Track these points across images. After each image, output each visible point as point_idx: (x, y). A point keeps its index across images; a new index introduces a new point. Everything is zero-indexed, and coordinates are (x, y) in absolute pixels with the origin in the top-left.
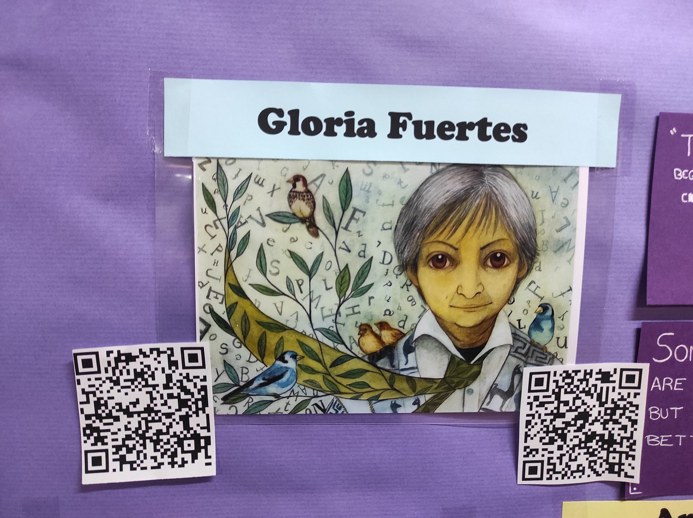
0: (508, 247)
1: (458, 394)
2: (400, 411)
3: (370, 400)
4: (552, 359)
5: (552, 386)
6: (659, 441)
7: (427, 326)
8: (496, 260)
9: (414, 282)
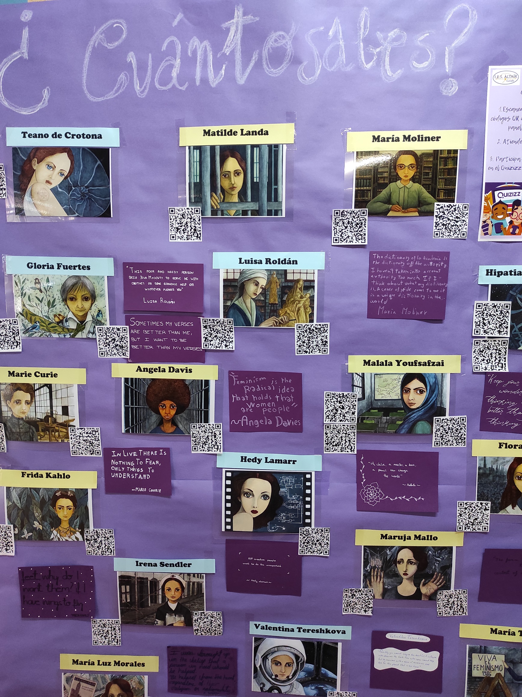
0: (88, 296)
1: (80, 333)
2: (66, 337)
3: (58, 334)
4: (103, 324)
5: (104, 331)
6: (135, 347)
7: (70, 315)
8: (86, 299)
9: (66, 304)
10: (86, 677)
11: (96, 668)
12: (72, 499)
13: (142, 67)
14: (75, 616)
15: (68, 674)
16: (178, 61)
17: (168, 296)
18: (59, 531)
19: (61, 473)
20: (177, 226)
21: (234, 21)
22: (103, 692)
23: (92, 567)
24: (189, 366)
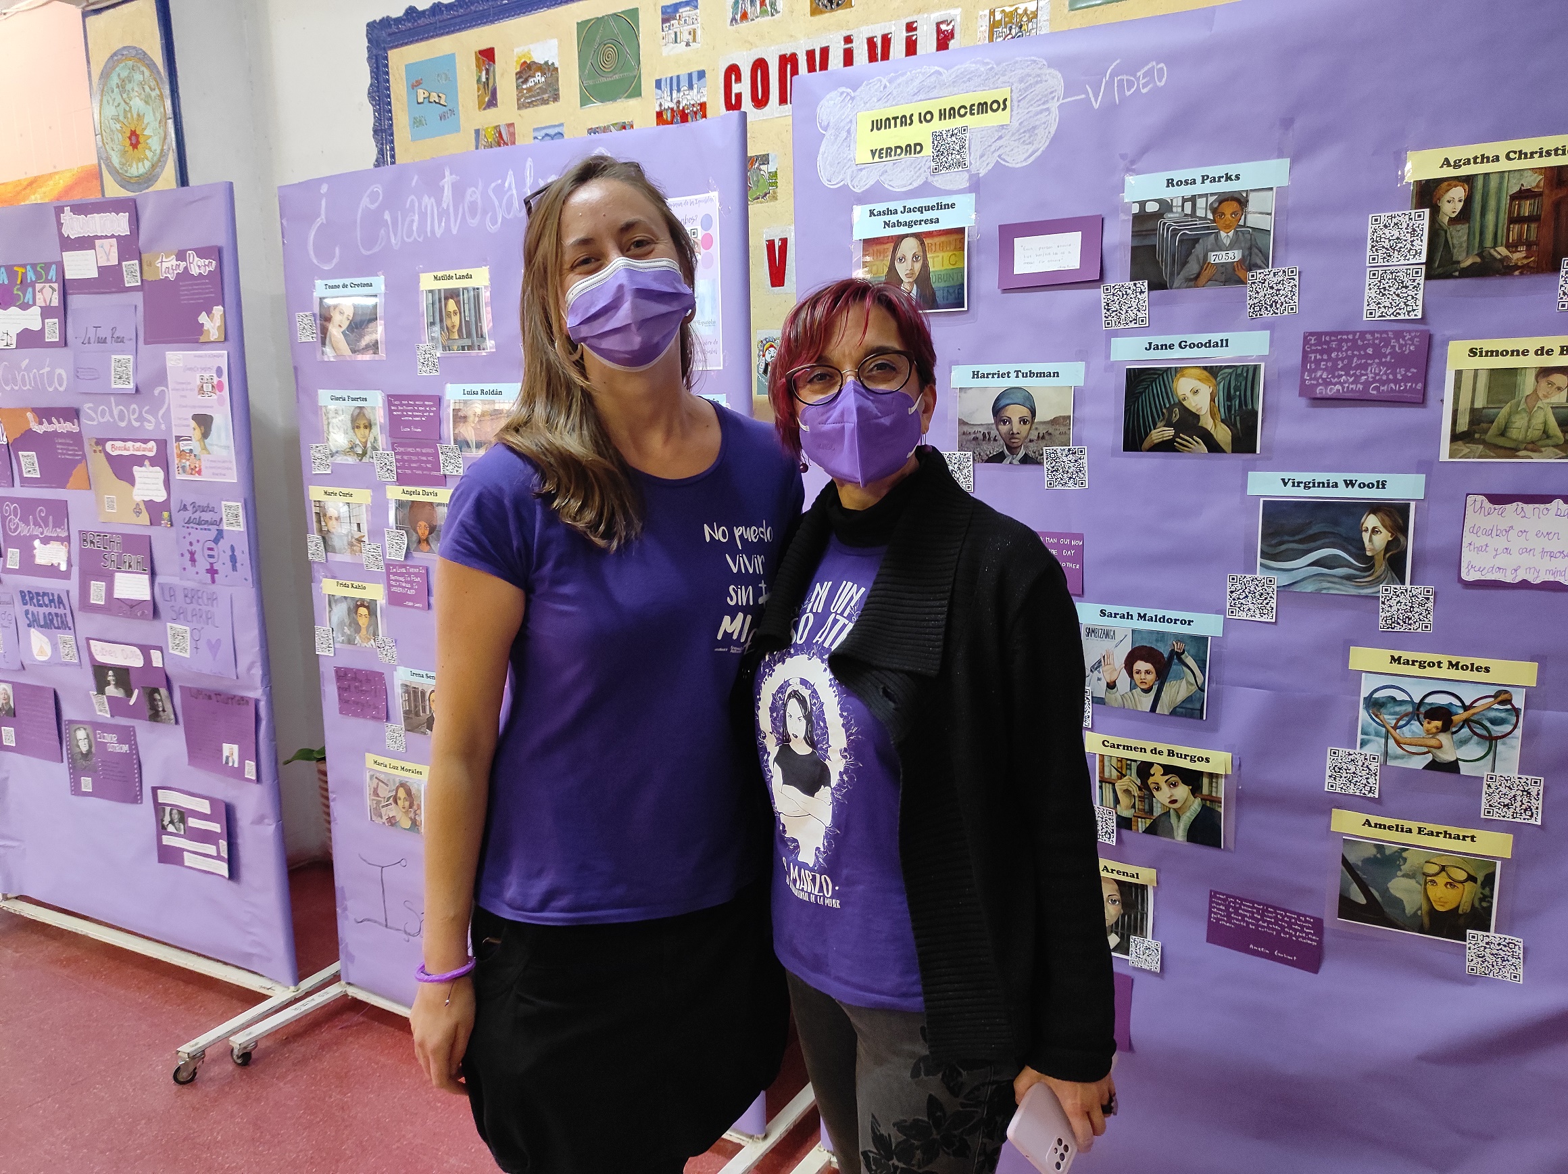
0: (367, 424)
6: (399, 471)
7: (358, 442)
8: (366, 427)
9: (354, 432)
10: (382, 777)
11: (387, 770)
12: (367, 607)
13: (395, 223)
14: (374, 718)
15: (372, 773)
16: (417, 216)
17: (417, 424)
18: (360, 637)
19: (360, 584)
20: (422, 361)
21: (446, 180)
22: (394, 793)
23: (383, 674)
24: (436, 490)
